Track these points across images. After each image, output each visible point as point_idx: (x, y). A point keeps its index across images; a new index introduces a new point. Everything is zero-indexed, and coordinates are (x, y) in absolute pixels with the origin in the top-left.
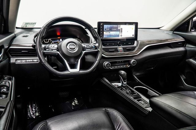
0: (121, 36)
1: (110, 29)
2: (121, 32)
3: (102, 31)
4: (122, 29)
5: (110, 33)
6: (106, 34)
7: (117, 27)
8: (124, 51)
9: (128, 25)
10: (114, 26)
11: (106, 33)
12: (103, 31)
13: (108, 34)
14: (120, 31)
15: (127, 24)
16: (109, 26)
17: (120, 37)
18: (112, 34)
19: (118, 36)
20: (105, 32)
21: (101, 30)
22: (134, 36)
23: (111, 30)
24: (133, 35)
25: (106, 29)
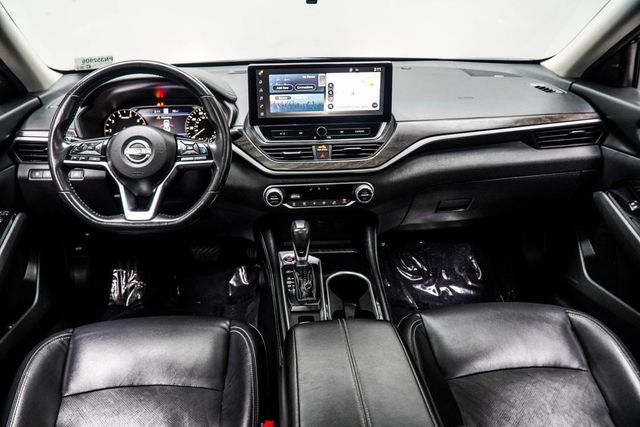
0: (331, 107)
1: (290, 88)
2: (331, 95)
3: (261, 94)
4: (331, 86)
5: (289, 98)
6: (278, 103)
7: (316, 81)
8: (333, 158)
9: (354, 71)
10: (304, 76)
11: (277, 98)
12: (267, 94)
13: (285, 102)
14: (324, 92)
15: (351, 70)
16: (287, 77)
17: (326, 112)
18: (296, 102)
19: (320, 107)
20: (272, 98)
21: (261, 90)
22: (378, 108)
23: (292, 89)
24: (374, 105)
25: (275, 88)
